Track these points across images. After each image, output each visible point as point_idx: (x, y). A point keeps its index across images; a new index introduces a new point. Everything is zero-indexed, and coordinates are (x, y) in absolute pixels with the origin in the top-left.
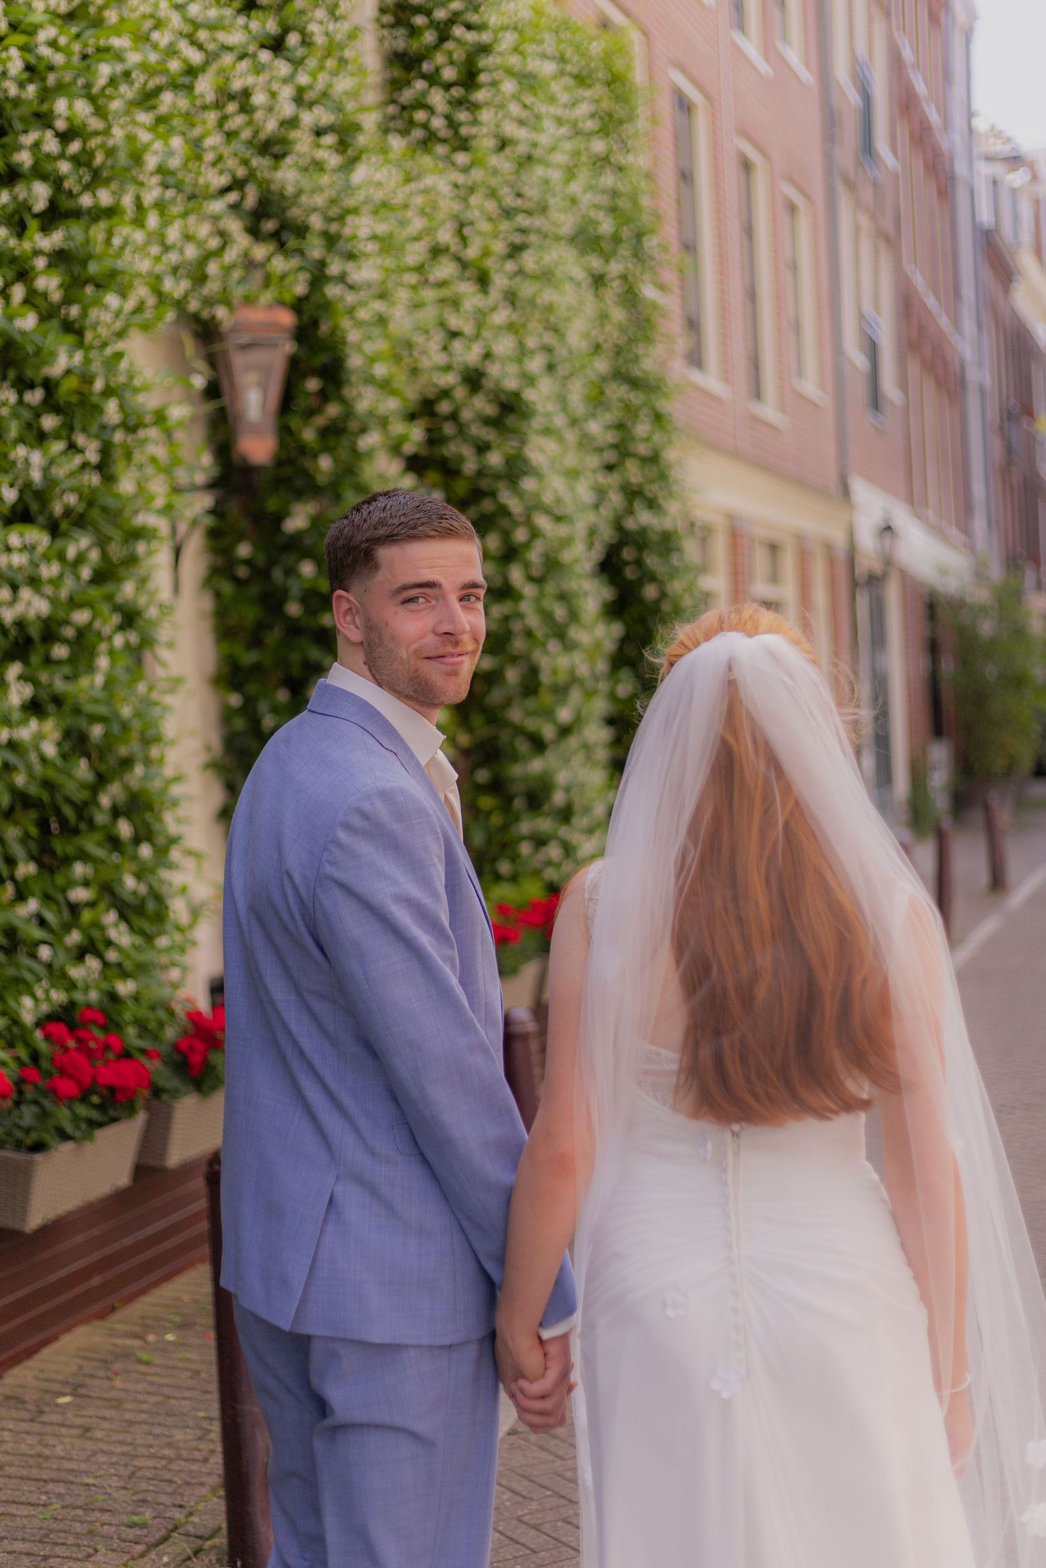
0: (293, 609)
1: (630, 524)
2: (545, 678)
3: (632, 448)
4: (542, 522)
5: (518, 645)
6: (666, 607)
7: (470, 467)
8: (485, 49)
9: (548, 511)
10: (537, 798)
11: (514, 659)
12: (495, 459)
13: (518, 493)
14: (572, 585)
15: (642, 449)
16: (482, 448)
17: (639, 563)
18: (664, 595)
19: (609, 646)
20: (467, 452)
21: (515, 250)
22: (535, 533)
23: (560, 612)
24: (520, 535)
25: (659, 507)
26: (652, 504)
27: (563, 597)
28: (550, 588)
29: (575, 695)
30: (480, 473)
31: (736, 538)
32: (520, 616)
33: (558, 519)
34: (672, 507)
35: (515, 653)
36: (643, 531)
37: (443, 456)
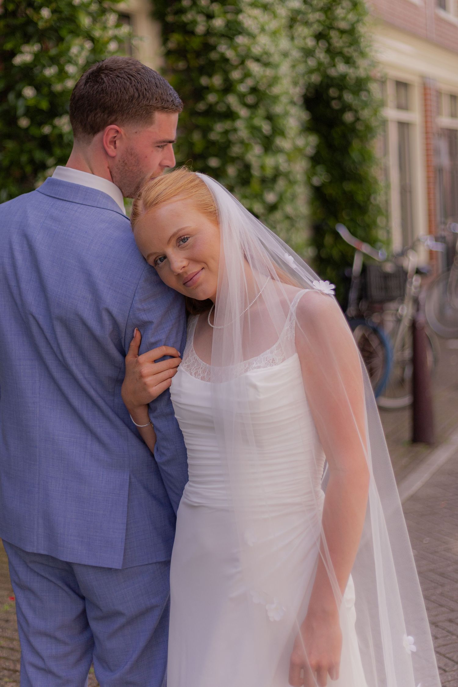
0: (24, 122)
1: (332, 72)
2: (256, 172)
3: (336, 24)
4: (254, 67)
5: (236, 150)
6: (360, 127)
7: (200, 29)
9: (257, 60)
11: (233, 160)
12: (218, 23)
13: (233, 47)
14: (278, 109)
15: (343, 25)
16: (210, 17)
17: (340, 98)
18: (358, 119)
19: (310, 151)
20: (201, 19)
22: (247, 75)
23: (266, 128)
24: (236, 75)
25: (354, 63)
26: (348, 61)
27: (270, 118)
28: (261, 111)
29: (281, 184)
30: (209, 33)
31: (426, 89)
32: (235, 130)
33: (267, 65)
34: (362, 63)
35: (234, 155)
36: (343, 77)
37: (183, 22)
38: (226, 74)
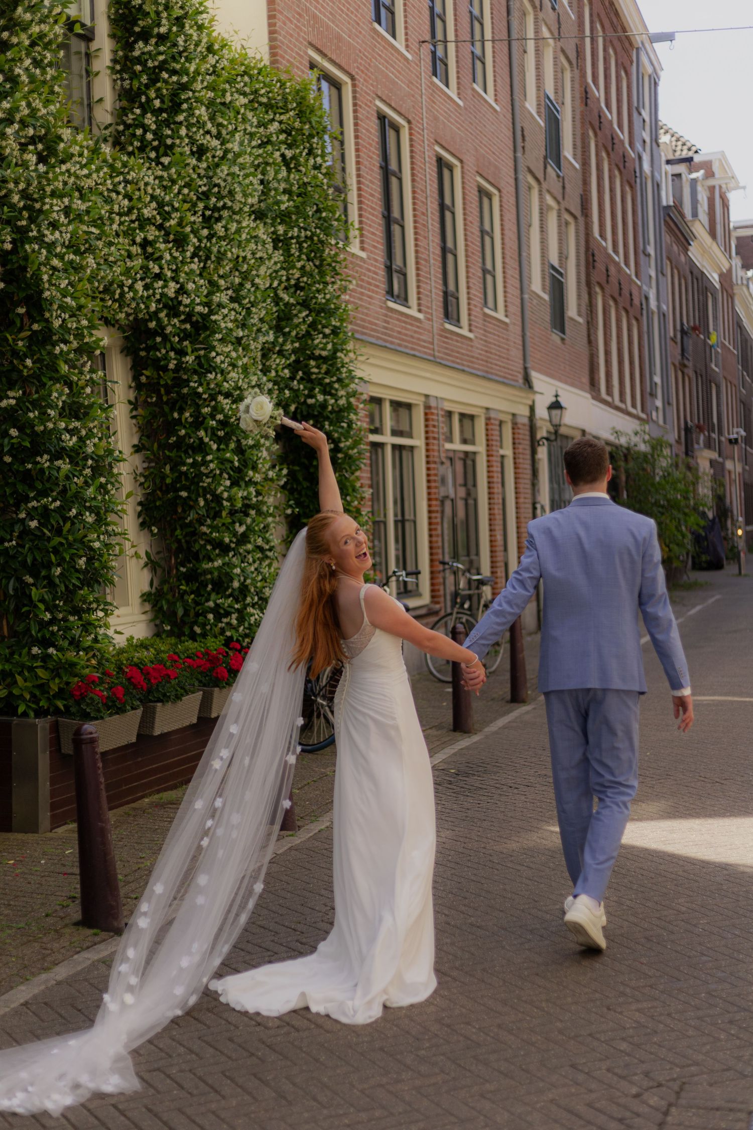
2: (227, 504)
8: (184, 87)
9: (228, 395)
10: (221, 584)
12: (192, 359)
14: (249, 442)
16: (182, 353)
19: (282, 481)
21: (208, 221)
23: (236, 460)
24: (206, 410)
25: (334, 393)
30: (181, 368)
38: (198, 407)
